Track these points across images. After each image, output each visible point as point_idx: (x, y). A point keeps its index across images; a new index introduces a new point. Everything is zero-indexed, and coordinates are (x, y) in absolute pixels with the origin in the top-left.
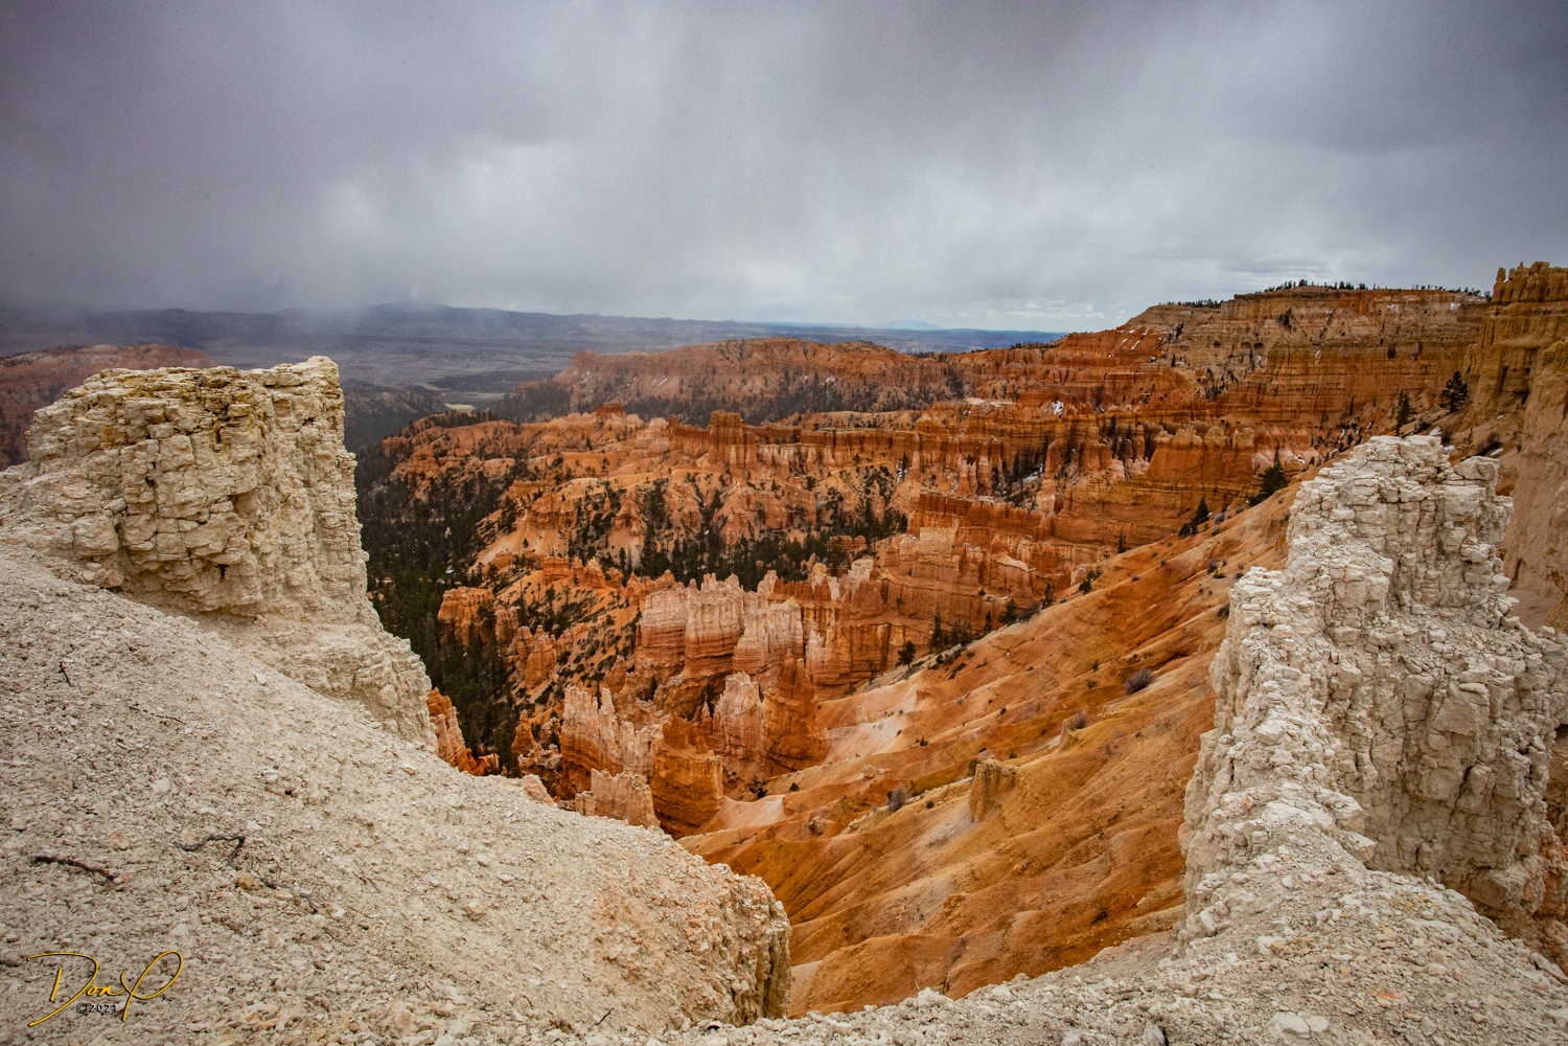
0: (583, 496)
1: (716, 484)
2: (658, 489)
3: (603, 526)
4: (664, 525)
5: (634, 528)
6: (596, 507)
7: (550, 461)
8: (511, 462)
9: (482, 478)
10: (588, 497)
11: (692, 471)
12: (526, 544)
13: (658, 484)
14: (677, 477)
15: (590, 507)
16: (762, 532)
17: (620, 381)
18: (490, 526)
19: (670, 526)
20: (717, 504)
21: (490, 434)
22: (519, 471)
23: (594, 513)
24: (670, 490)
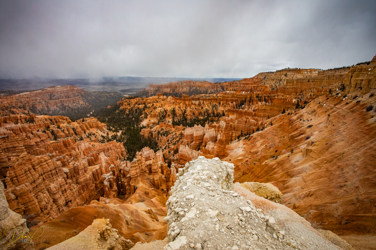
0: (160, 111)
1: (184, 108)
2: (174, 110)
3: (164, 117)
4: (176, 116)
5: (170, 117)
6: (162, 113)
7: (151, 105)
8: (144, 105)
9: (139, 108)
10: (161, 111)
11: (180, 106)
12: (150, 121)
13: (174, 109)
14: (177, 107)
15: (161, 113)
16: (194, 117)
17: (158, 90)
18: (142, 117)
19: (177, 116)
20: (185, 112)
21: (138, 100)
22: (146, 107)
23: (162, 114)
24: (176, 110)
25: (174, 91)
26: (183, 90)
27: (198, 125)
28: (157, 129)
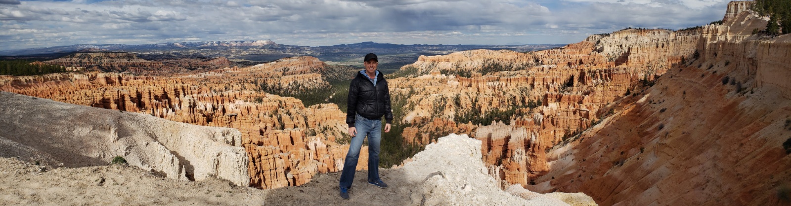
0: (434, 99)
1: (475, 95)
2: (457, 97)
3: (442, 108)
4: (460, 108)
5: (452, 109)
6: (439, 103)
7: (421, 89)
8: (409, 89)
9: (401, 94)
10: (436, 100)
11: (467, 91)
12: (418, 114)
13: (457, 95)
14: (463, 94)
15: (437, 103)
16: (491, 109)
18: (406, 109)
19: (462, 108)
20: (476, 101)
21: (400, 81)
22: (412, 92)
23: (438, 105)
24: (461, 97)
25: (458, 67)
26: (472, 66)
27: (497, 121)
28: (430, 128)
